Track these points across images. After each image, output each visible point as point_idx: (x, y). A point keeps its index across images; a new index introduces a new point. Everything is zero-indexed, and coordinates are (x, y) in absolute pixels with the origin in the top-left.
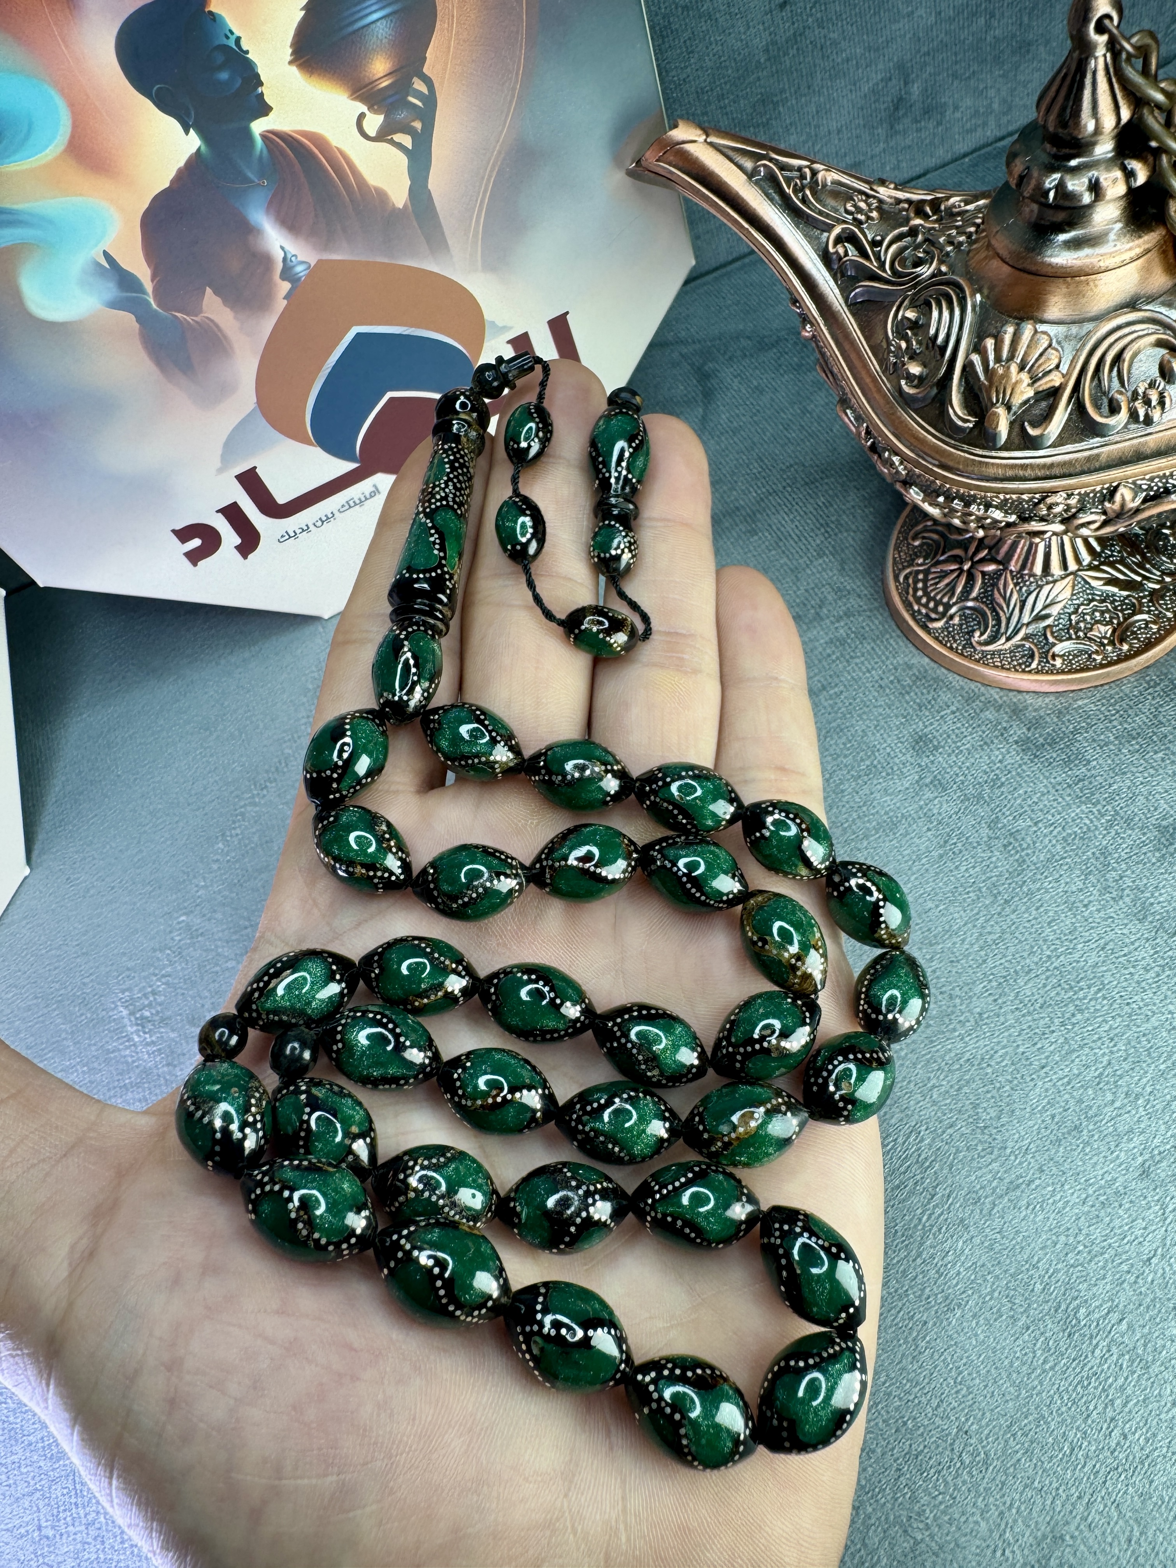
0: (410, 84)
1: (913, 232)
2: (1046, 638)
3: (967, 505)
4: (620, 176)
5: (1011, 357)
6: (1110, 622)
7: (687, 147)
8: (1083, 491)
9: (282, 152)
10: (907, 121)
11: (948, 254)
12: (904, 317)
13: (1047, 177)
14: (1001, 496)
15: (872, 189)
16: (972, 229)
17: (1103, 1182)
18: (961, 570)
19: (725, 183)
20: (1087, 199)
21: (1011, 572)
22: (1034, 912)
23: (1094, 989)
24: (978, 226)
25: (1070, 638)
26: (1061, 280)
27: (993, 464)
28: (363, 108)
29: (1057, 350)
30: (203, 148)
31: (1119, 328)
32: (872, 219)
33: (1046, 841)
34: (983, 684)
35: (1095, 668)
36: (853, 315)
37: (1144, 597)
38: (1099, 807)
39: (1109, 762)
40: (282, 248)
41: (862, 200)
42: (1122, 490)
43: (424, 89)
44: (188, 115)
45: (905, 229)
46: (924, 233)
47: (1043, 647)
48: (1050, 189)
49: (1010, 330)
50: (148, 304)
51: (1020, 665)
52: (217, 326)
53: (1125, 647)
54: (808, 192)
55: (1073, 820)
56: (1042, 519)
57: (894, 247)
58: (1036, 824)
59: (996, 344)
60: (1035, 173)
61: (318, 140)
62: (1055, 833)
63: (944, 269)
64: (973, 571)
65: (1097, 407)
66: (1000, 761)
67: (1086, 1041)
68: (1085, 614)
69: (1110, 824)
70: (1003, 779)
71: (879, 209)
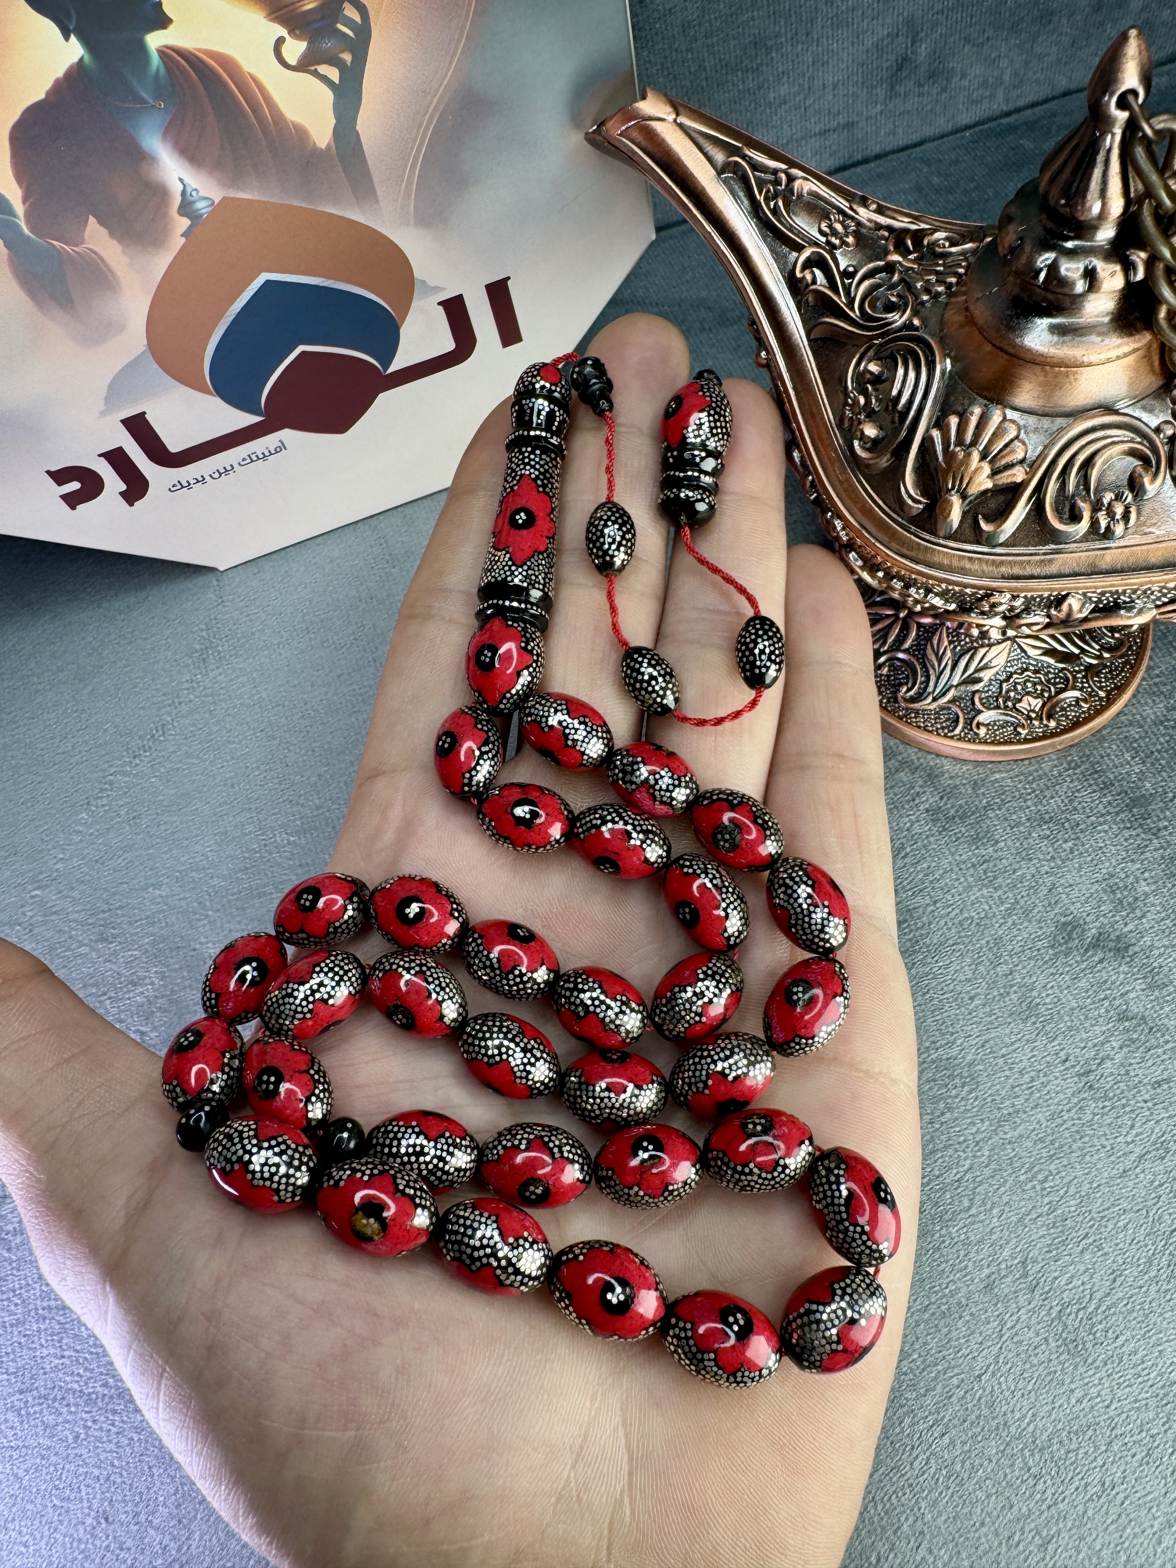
0: (340, 9)
1: (890, 268)
2: (973, 703)
3: (907, 586)
4: (577, 138)
5: (974, 443)
6: (1041, 696)
7: (655, 125)
8: (1029, 595)
9: (183, 71)
10: (910, 84)
11: (923, 303)
12: (866, 370)
13: (1040, 255)
14: (944, 586)
15: (851, 209)
16: (953, 280)
17: (947, 1291)
18: (896, 616)
19: (692, 174)
20: (1080, 286)
21: (948, 628)
22: (920, 998)
23: (967, 1088)
24: (959, 276)
25: (998, 707)
26: (1038, 368)
27: (939, 552)
28: (283, 32)
29: (1024, 443)
30: (87, 59)
31: (1093, 430)
32: (848, 245)
33: (942, 922)
34: (903, 742)
35: (1019, 742)
36: (813, 352)
37: (1079, 672)
38: (1000, 893)
39: (1017, 844)
40: (181, 180)
41: (839, 221)
42: (1070, 600)
43: (356, 17)
44: (68, 16)
45: (882, 263)
46: (901, 272)
47: (969, 713)
48: (1041, 270)
49: (977, 411)
50: (18, 226)
51: (943, 728)
52: (101, 259)
53: (1053, 724)
54: (780, 203)
55: (972, 904)
56: (983, 613)
57: (866, 284)
58: (935, 903)
59: (959, 425)
60: (1028, 248)
61: (226, 62)
62: (952, 915)
63: (916, 322)
64: (908, 620)
65: (1058, 511)
66: (908, 830)
67: (951, 1142)
68: (1016, 683)
69: (1009, 912)
70: (908, 850)
71: (857, 234)
